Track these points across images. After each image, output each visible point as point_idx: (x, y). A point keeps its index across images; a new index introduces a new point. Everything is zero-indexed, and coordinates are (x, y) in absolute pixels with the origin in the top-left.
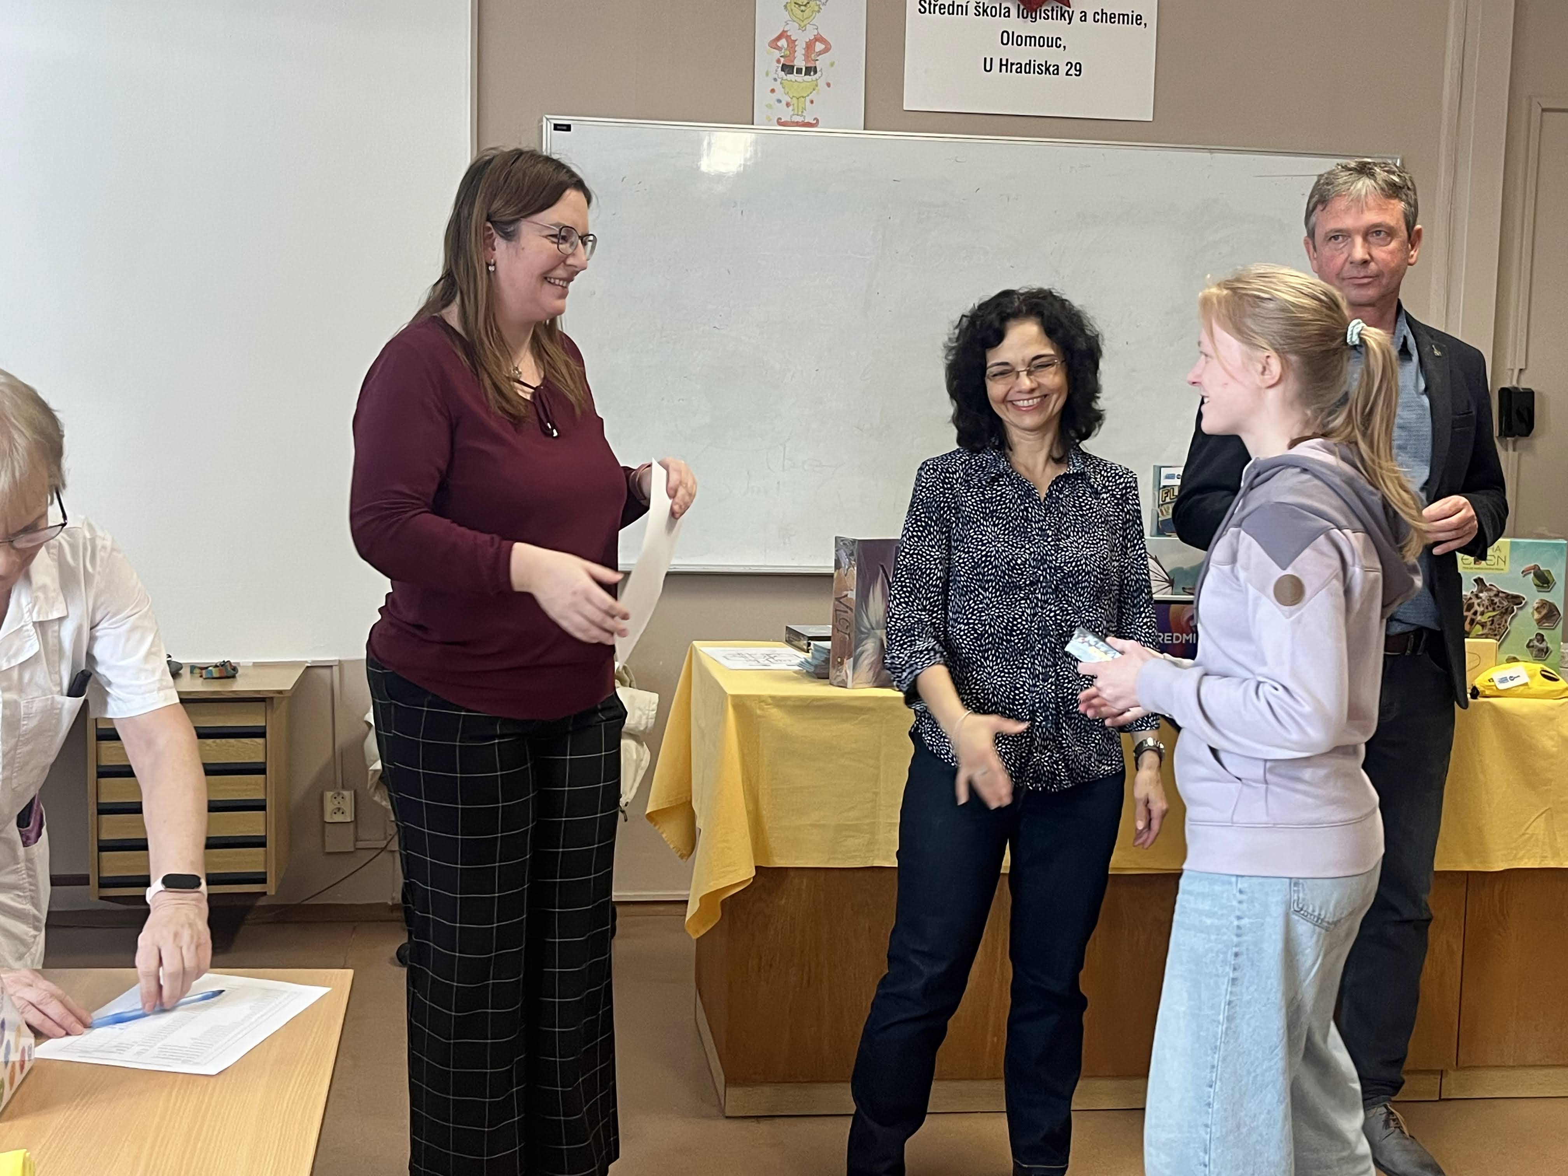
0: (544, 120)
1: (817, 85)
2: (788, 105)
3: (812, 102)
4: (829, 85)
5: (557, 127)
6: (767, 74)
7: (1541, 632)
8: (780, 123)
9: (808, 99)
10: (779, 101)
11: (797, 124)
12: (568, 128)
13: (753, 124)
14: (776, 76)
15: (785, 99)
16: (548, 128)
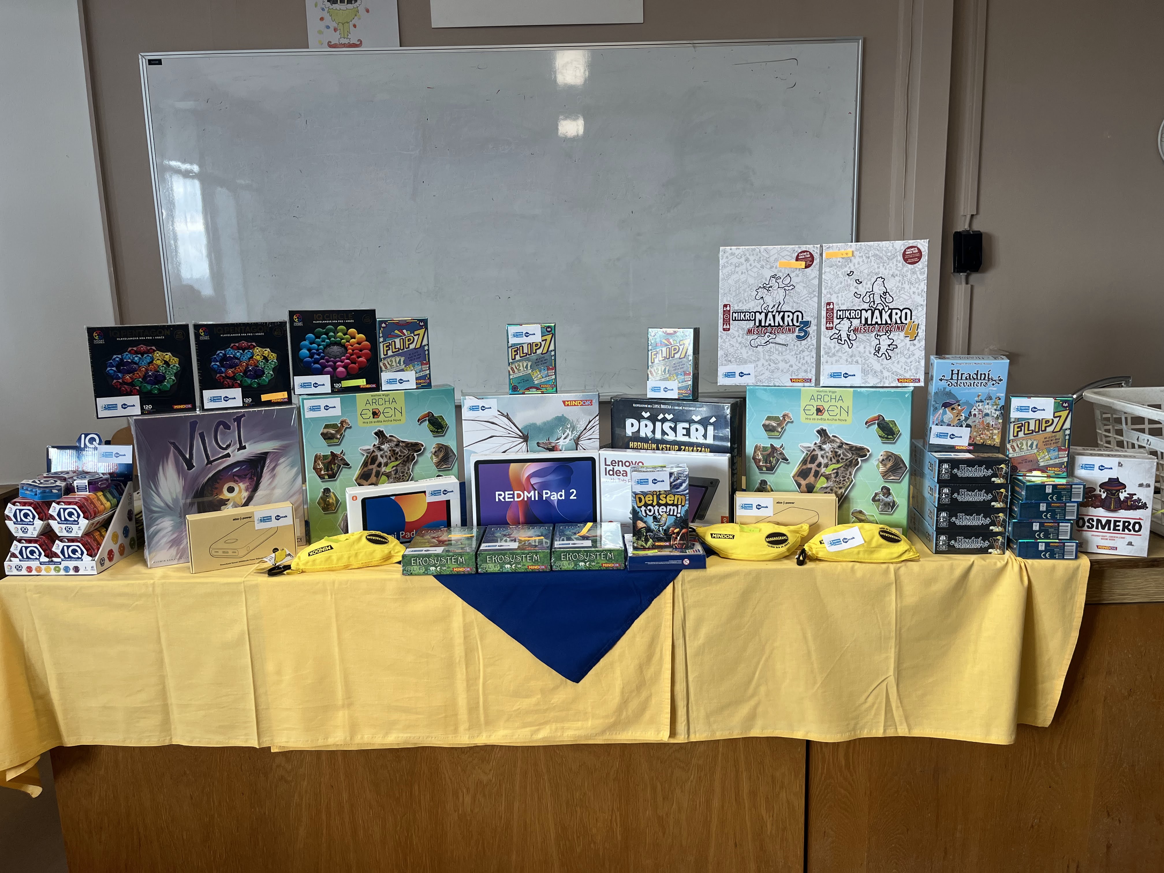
0: (140, 57)
1: (358, 11)
2: (335, 30)
3: (355, 26)
4: (368, 11)
5: (151, 62)
6: (316, 6)
7: (887, 485)
8: (330, 46)
9: (351, 24)
10: (328, 27)
11: (344, 45)
12: (159, 62)
13: (308, 48)
14: (323, 6)
15: (333, 25)
16: (143, 63)
